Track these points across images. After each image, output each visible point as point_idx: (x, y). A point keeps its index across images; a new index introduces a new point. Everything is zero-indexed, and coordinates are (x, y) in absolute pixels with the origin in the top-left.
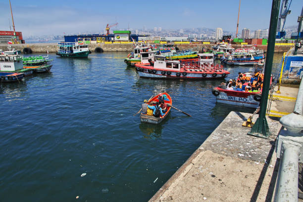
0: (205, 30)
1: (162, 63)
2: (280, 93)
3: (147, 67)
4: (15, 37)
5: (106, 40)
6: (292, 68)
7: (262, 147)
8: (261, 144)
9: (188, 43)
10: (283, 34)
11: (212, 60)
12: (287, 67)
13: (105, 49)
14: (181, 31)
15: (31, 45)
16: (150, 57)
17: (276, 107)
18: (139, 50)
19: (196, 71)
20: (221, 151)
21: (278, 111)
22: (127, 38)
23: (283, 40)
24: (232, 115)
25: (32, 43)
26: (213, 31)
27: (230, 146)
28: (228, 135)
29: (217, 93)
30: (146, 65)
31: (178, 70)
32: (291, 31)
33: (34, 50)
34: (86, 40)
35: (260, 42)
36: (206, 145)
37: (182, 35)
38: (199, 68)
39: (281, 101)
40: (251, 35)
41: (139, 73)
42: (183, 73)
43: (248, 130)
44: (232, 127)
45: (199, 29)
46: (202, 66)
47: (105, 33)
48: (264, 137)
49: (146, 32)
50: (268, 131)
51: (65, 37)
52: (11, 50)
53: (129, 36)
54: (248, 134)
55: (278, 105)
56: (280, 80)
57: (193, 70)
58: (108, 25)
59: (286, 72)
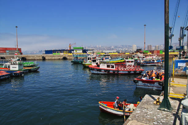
0: (126, 46)
1: (104, 65)
2: (174, 82)
3: (96, 67)
4: (17, 51)
5: (69, 53)
6: (180, 67)
7: (168, 118)
8: (167, 115)
9: (117, 54)
10: (171, 47)
11: (133, 63)
12: (177, 66)
13: (68, 58)
14: (112, 47)
15: (26, 55)
16: (97, 62)
17: (172, 91)
18: (90, 58)
19: (124, 69)
20: (142, 120)
21: (174, 93)
22: (81, 51)
23: (172, 51)
24: (147, 97)
25: (26, 54)
26: (131, 47)
27: (148, 117)
28: (145, 110)
29: (137, 82)
30: (95, 66)
31: (114, 69)
32: (176, 45)
33: (27, 58)
34: (57, 52)
35: (158, 52)
36: (132, 116)
37: (113, 49)
38: (126, 68)
39: (176, 87)
40: (153, 48)
41: (91, 71)
42: (117, 71)
43: (158, 107)
44: (148, 105)
45: (123, 46)
46: (128, 66)
47: (69, 49)
48: (168, 111)
49: (92, 48)
50: (171, 107)
51: (45, 51)
52: (16, 58)
53: (83, 50)
54: (158, 109)
55: (174, 90)
56: (173, 74)
57: (122, 69)
58: (70, 44)
59: (176, 69)
